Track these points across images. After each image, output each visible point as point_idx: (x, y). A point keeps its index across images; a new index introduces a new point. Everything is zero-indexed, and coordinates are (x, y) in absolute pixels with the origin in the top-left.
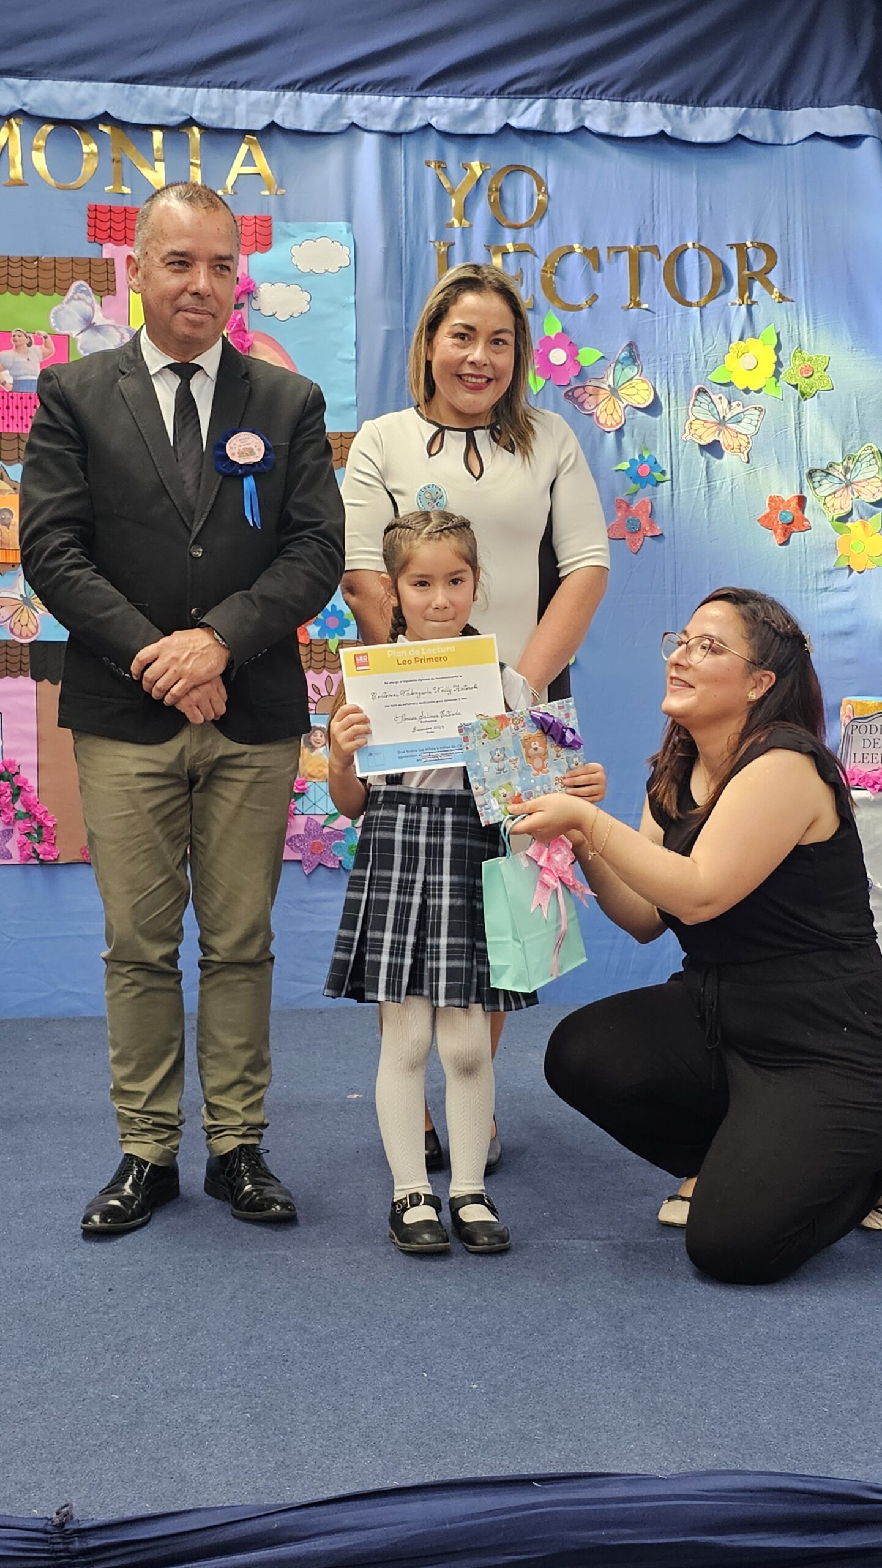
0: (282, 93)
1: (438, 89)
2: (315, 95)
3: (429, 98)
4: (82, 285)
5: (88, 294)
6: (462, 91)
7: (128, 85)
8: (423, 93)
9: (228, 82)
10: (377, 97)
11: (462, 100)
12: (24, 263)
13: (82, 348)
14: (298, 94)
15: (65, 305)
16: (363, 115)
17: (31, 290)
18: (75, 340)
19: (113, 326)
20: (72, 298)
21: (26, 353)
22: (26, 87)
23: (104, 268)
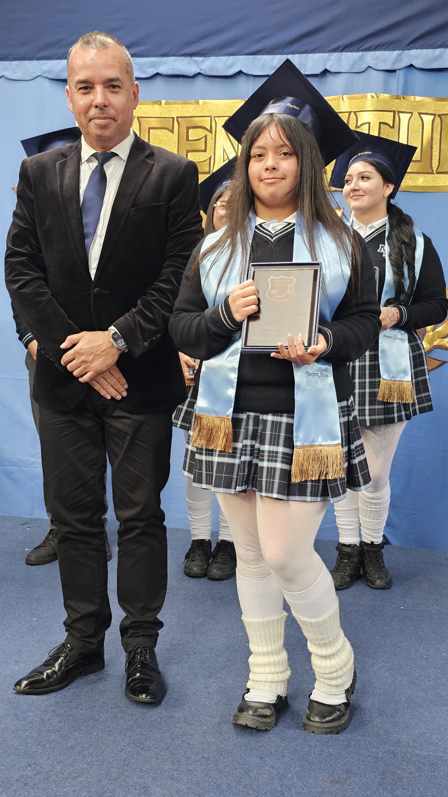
0: (332, 54)
1: (417, 45)
2: (349, 54)
3: (412, 51)
6: (431, 45)
7: (252, 56)
8: (409, 47)
9: (304, 50)
10: (383, 52)
11: (431, 50)
14: (340, 53)
16: (375, 62)
22: (203, 61)
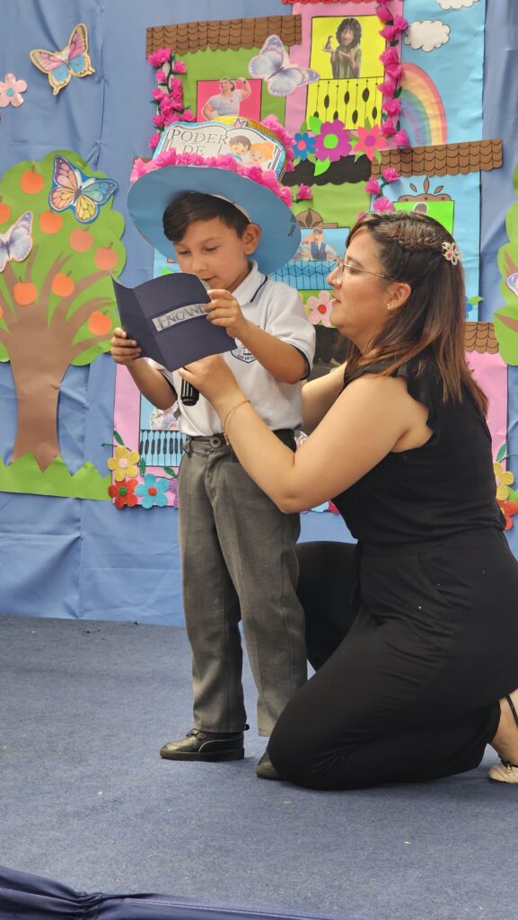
4: (274, 38)
5: (278, 45)
12: (232, 26)
13: (271, 89)
15: (261, 56)
17: (236, 46)
18: (267, 84)
19: (298, 69)
20: (267, 49)
21: (230, 96)
23: (292, 23)
